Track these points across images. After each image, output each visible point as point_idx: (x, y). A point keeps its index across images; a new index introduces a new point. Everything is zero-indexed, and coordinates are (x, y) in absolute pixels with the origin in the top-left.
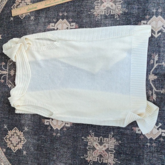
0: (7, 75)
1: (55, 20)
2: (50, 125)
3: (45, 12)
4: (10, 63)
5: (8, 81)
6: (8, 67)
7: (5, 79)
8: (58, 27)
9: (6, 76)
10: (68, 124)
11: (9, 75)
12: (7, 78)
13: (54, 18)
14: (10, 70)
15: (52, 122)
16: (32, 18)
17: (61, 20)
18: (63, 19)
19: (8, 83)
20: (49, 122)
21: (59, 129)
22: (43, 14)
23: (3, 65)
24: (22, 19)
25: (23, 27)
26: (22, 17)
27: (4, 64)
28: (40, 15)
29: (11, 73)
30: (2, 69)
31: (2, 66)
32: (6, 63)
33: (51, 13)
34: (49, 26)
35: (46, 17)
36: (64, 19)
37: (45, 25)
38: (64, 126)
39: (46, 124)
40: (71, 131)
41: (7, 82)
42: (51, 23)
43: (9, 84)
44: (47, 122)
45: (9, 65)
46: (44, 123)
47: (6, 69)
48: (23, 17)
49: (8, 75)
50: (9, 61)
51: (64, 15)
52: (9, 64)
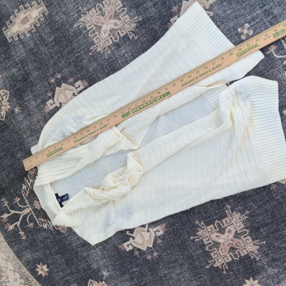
0: (32, 212)
1: (49, 94)
2: (135, 247)
3: (29, 91)
4: (26, 192)
5: (38, 220)
6: (26, 200)
7: (32, 220)
8: (60, 101)
9: (32, 215)
10: (159, 231)
11: (35, 210)
12: (35, 217)
13: (47, 91)
14: (31, 203)
15: (134, 242)
16: (17, 110)
17: (57, 88)
18: (59, 85)
19: (40, 223)
20: (131, 244)
21: (151, 246)
22: (29, 96)
23: (19, 202)
24: (5, 121)
25: (12, 131)
26: (2, 118)
27: (19, 199)
28: (25, 100)
29: (36, 207)
30: (21, 208)
31: (19, 204)
32: (21, 196)
33: (38, 86)
34: (46, 107)
35: (35, 97)
36: (61, 85)
37: (40, 110)
38: (155, 237)
39: (128, 249)
40: (169, 238)
41: (38, 222)
42: (47, 101)
43: (43, 224)
44: (128, 246)
45: (26, 197)
46: (125, 249)
47: (25, 204)
48: (4, 117)
49: (34, 212)
50: (22, 191)
51: (58, 79)
52: (25, 196)
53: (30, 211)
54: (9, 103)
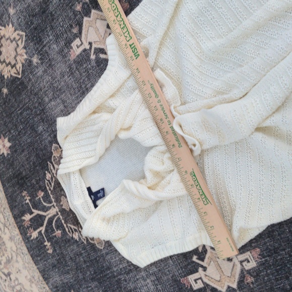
0: (59, 213)
1: (75, 31)
2: (208, 285)
3: (48, 29)
4: (50, 184)
5: (67, 226)
6: (51, 196)
7: (59, 226)
8: (90, 40)
9: (59, 218)
10: (248, 262)
11: (63, 211)
12: (63, 221)
13: (71, 26)
14: (58, 200)
15: (206, 275)
16: (35, 60)
17: (85, 19)
18: (88, 14)
19: (69, 231)
20: (201, 278)
21: (235, 286)
22: (49, 36)
23: (42, 197)
24: (21, 78)
25: (31, 92)
26: (18, 73)
27: (42, 194)
28: (45, 43)
29: (63, 207)
30: (45, 206)
31: (42, 201)
32: (45, 190)
33: (60, 20)
34: (72, 51)
35: (57, 37)
36: (90, 12)
37: (64, 56)
38: (242, 271)
39: (196, 287)
40: (267, 275)
41: (67, 230)
42: (72, 42)
43: (72, 232)
44: (196, 281)
45: (51, 192)
46: (191, 286)
47: (50, 202)
48: (20, 72)
49: (62, 215)
50: (46, 181)
51: (86, 3)
52: (50, 189)
53: (57, 212)
54: (25, 51)
